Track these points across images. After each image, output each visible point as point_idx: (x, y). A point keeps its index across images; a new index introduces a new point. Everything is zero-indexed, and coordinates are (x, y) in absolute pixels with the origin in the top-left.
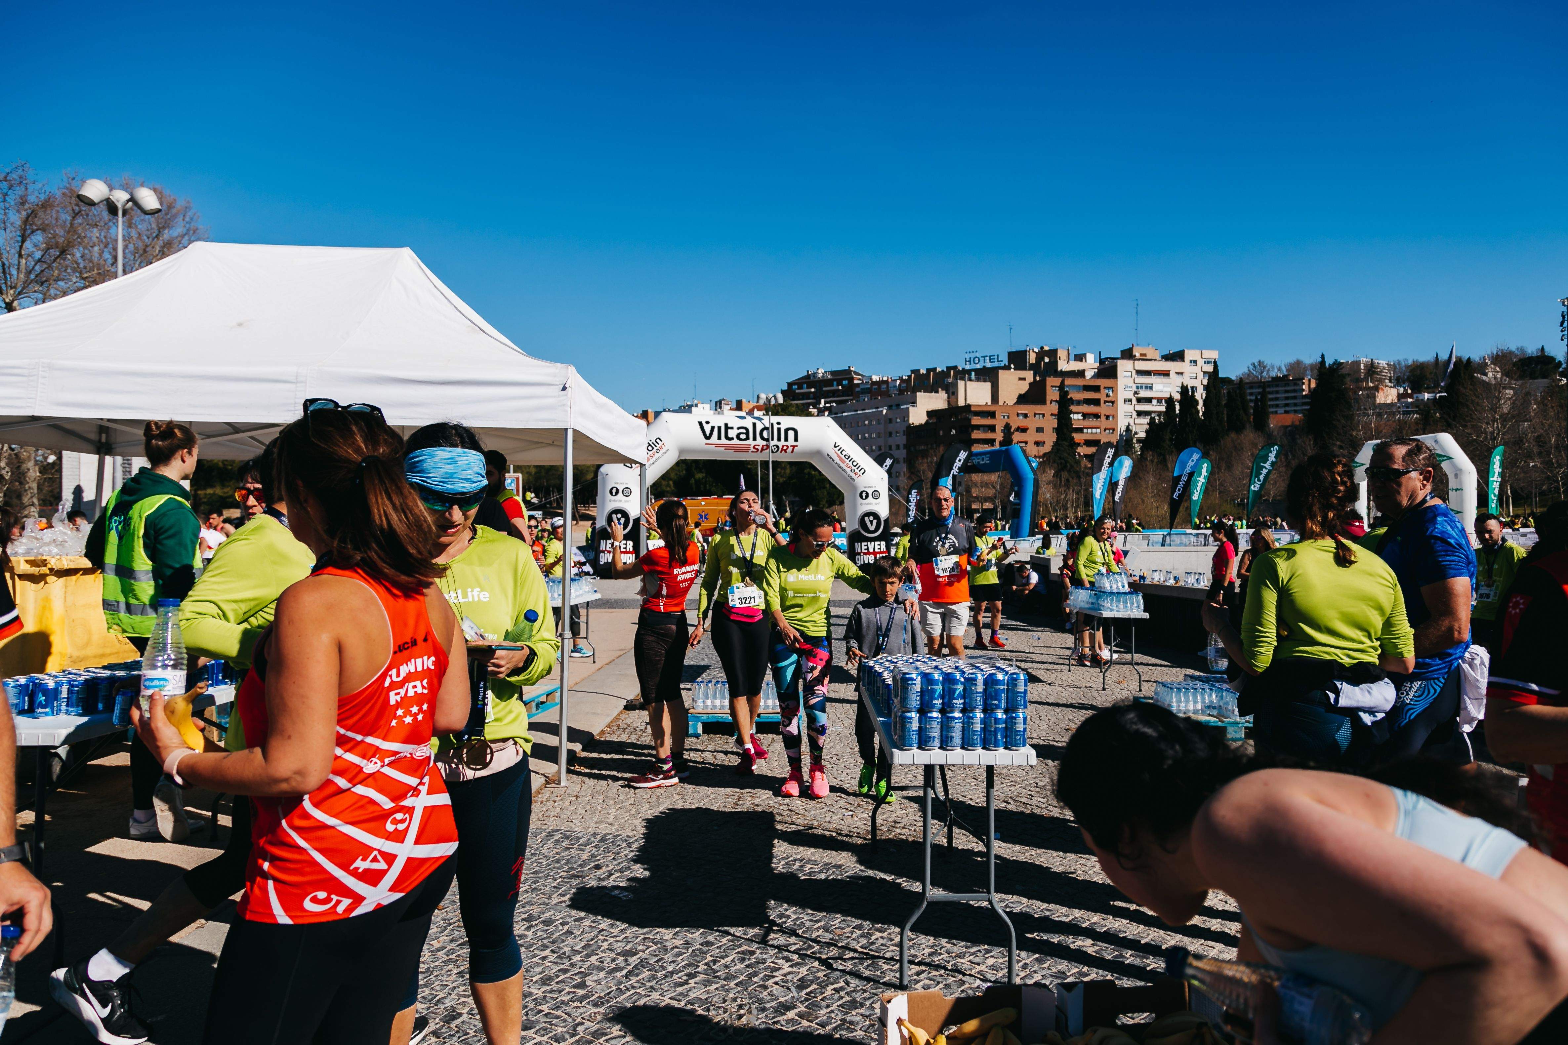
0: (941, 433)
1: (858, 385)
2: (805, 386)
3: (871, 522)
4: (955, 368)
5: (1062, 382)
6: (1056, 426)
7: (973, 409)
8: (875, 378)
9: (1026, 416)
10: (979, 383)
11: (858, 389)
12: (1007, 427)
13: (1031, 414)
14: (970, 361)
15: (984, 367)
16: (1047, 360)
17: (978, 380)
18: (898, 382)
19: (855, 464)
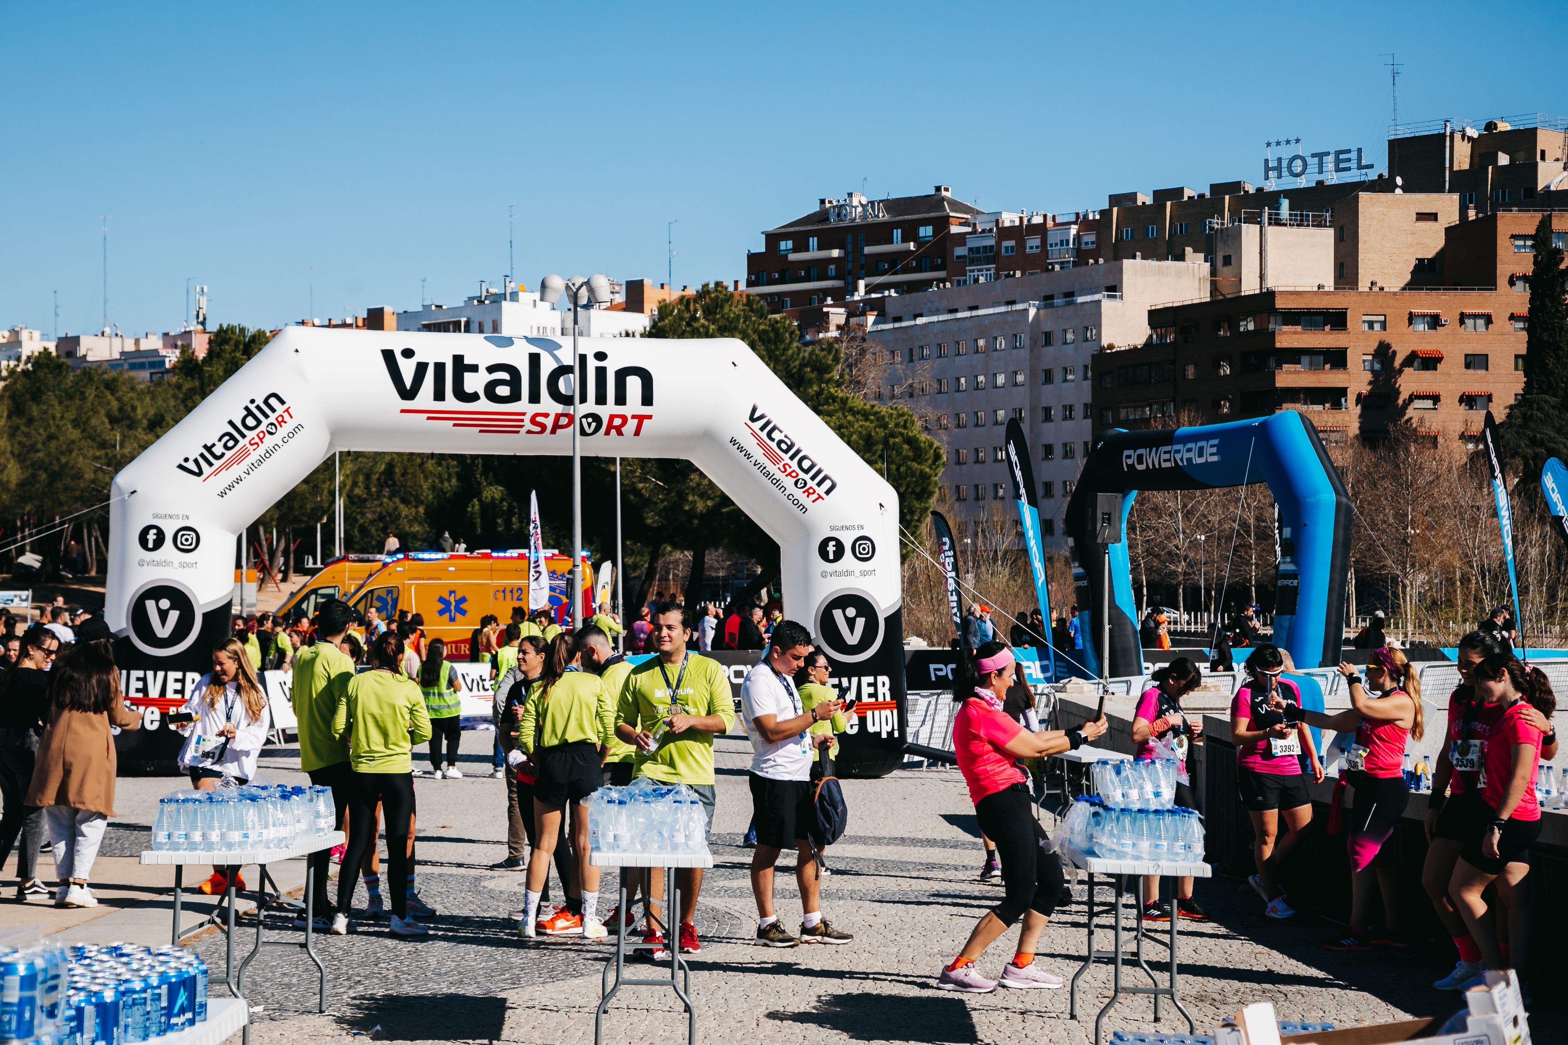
0: (1191, 372)
1: (961, 239)
2: (813, 242)
3: (851, 623)
4: (1234, 187)
5: (1545, 226)
6: (1523, 351)
7: (1280, 304)
8: (1009, 219)
9: (1435, 322)
10: (1302, 230)
11: (960, 251)
12: (1383, 353)
13: (1449, 317)
14: (1278, 169)
15: (1320, 183)
16: (1503, 159)
17: (1300, 222)
18: (1074, 229)
19: (806, 464)
